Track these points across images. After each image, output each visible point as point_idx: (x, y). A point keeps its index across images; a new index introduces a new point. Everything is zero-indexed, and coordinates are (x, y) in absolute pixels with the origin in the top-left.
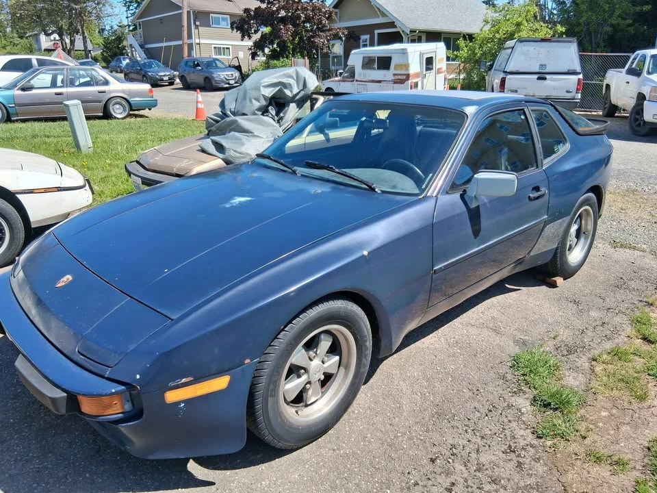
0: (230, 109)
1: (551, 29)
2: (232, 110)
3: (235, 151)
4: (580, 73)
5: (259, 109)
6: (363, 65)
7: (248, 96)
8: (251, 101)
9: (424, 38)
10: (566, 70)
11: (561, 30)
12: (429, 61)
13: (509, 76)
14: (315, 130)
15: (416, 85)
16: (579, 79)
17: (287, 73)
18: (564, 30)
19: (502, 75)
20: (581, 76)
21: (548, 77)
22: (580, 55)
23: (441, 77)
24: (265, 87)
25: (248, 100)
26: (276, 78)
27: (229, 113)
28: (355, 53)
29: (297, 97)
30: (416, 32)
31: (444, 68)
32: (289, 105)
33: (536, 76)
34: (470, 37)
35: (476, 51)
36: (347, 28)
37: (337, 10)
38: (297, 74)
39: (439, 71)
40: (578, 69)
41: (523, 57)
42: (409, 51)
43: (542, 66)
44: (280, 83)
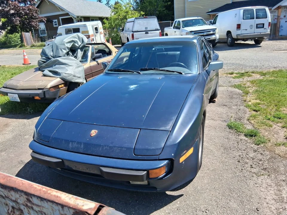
0: (51, 55)
1: (138, 13)
2: (52, 55)
3: (65, 73)
4: (160, 30)
5: (66, 54)
6: (66, 32)
7: (59, 48)
8: (61, 50)
9: (83, 20)
10: (155, 29)
11: (143, 13)
12: (96, 29)
13: (135, 33)
14: (92, 60)
15: (93, 40)
16: (160, 32)
17: (74, 36)
18: (144, 13)
19: (132, 33)
20: (160, 31)
21: (149, 32)
22: (159, 23)
23: (102, 36)
24: (66, 43)
25: (60, 50)
26: (69, 39)
27: (50, 57)
28: (60, 28)
29: (80, 47)
30: (79, 17)
31: (103, 32)
32: (77, 51)
33: (145, 32)
34: (107, 18)
35: (112, 24)
36: (46, 17)
37: (38, 9)
38: (78, 36)
39: (101, 33)
40: (159, 28)
41: (138, 25)
42: (87, 25)
43: (146, 28)
44: (72, 41)
